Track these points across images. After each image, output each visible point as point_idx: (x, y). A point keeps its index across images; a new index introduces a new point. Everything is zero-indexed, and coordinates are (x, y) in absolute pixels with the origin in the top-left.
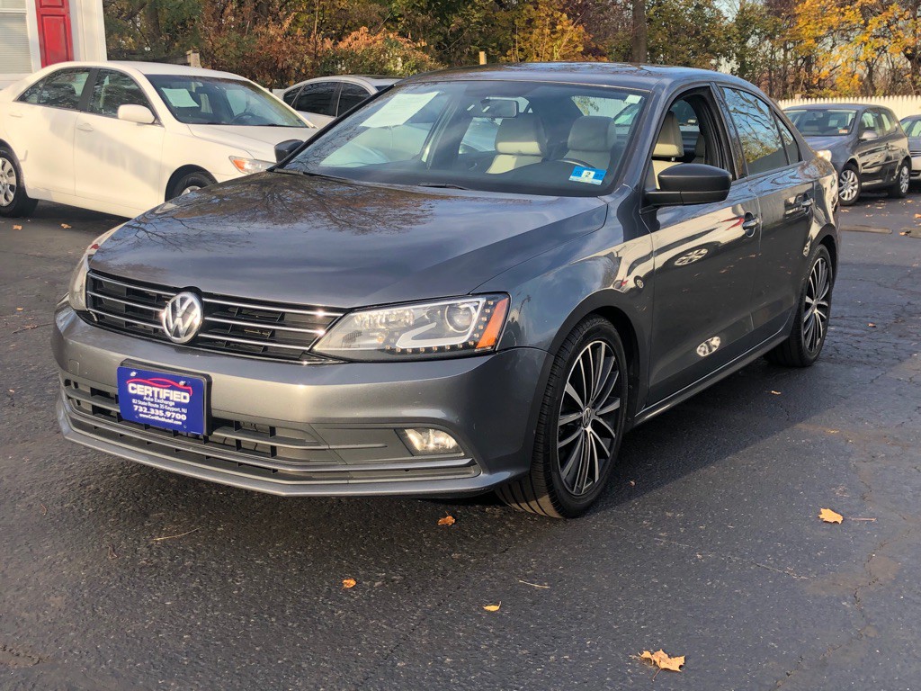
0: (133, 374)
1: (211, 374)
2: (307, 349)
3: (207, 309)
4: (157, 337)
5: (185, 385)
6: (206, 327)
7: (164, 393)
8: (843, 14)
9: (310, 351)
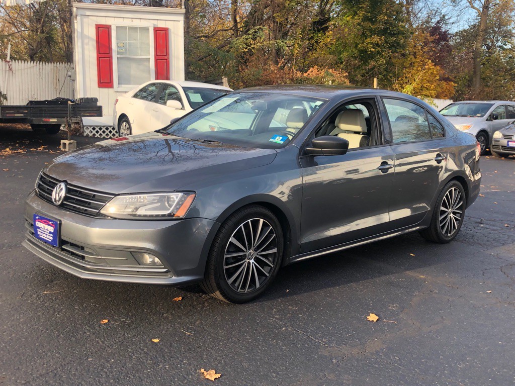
0: (37, 217)
1: (62, 220)
2: (98, 211)
3: (68, 191)
4: (49, 201)
5: (52, 224)
6: (66, 198)
7: (46, 227)
9: (99, 212)
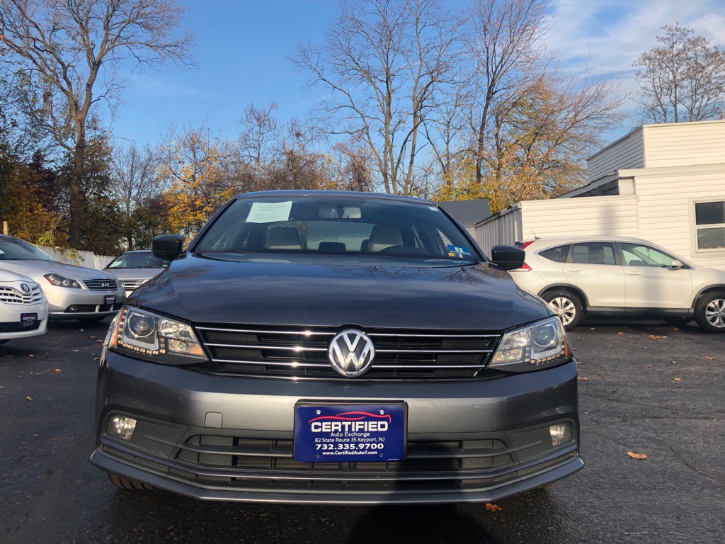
0: (318, 413)
1: (405, 400)
2: (483, 366)
7: (357, 426)
8: (196, 215)
9: (485, 368)
